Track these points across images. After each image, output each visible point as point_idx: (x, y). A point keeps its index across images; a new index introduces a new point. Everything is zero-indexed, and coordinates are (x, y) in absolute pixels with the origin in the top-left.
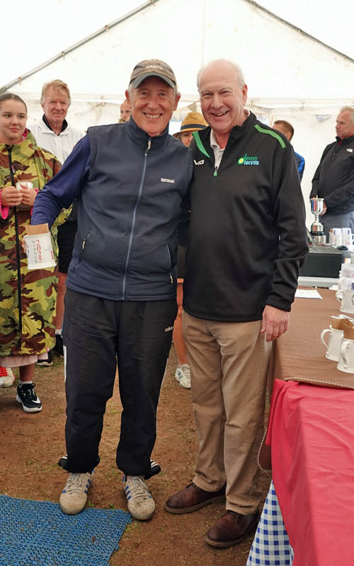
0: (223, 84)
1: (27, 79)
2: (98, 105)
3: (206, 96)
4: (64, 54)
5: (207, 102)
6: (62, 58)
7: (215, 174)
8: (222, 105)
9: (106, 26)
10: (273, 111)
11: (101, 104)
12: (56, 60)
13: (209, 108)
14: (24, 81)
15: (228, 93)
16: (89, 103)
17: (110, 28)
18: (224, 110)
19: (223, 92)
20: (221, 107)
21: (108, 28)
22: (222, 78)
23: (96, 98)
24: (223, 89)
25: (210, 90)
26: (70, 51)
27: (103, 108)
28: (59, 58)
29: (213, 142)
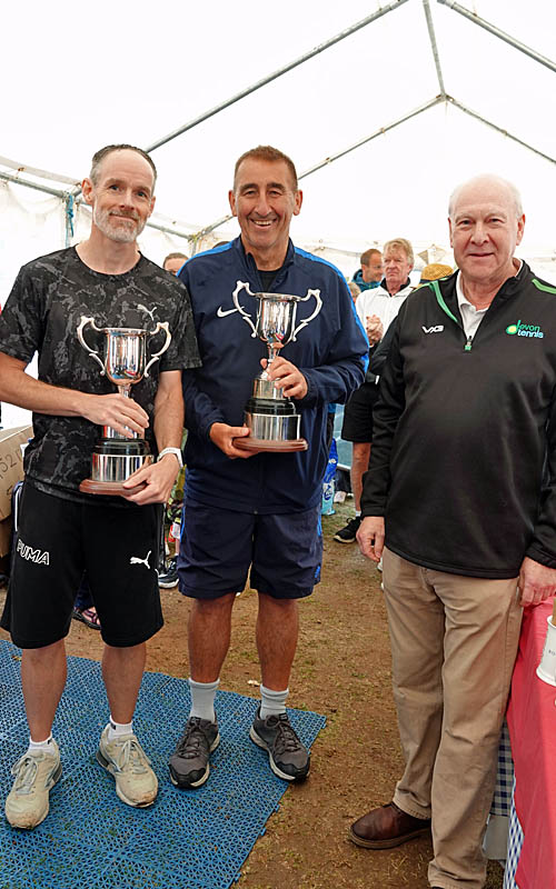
0: (493, 208)
3: (462, 226)
5: (464, 236)
7: (468, 347)
8: (487, 239)
9: (328, 159)
13: (468, 243)
15: (498, 223)
17: (331, 161)
18: (488, 249)
19: (491, 220)
20: (486, 242)
22: (492, 199)
24: (493, 215)
25: (471, 215)
29: (462, 300)
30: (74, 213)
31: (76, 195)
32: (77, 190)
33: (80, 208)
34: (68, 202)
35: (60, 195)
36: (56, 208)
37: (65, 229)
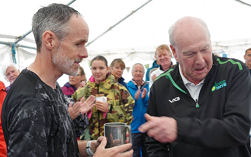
1: (92, 43)
2: (131, 53)
4: (111, 28)
6: (110, 30)
9: (133, 11)
10: (229, 47)
11: (133, 53)
12: (107, 32)
14: (90, 44)
16: (126, 53)
17: (135, 12)
21: (133, 12)
23: (130, 50)
26: (114, 26)
27: (134, 55)
28: (109, 30)
30: (16, 52)
31: (16, 43)
32: (16, 41)
33: (19, 49)
34: (13, 47)
35: (8, 44)
36: (7, 51)
37: (12, 60)
